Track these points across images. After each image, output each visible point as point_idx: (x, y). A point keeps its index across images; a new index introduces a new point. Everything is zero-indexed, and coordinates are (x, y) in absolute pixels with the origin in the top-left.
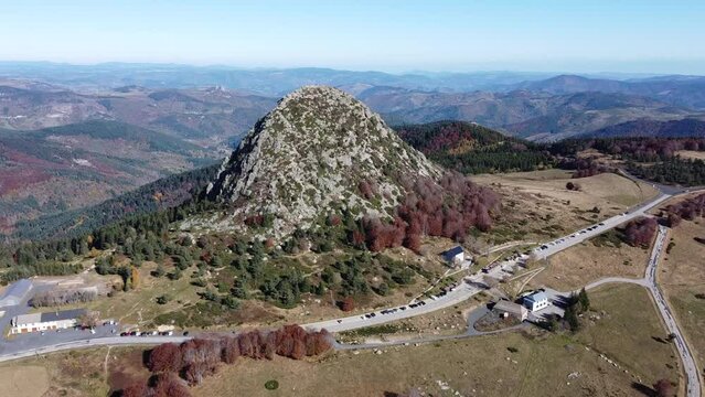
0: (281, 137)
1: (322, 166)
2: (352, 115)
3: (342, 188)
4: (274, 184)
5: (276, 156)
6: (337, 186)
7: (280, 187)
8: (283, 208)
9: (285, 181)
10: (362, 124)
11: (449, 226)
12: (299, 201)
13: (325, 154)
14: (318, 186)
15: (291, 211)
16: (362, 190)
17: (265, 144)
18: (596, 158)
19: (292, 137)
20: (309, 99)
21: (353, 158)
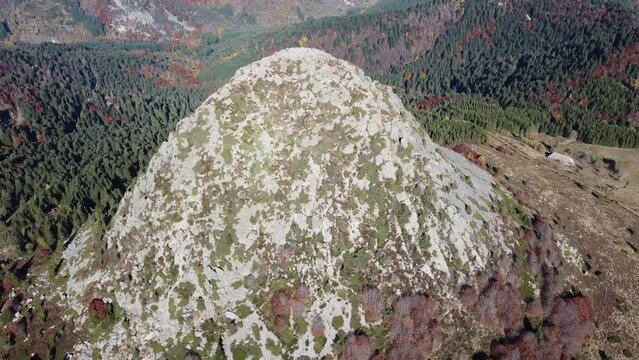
1: (228, 240)
2: (338, 127)
3: (242, 293)
5: (170, 198)
6: (236, 285)
7: (149, 260)
8: (137, 305)
9: (160, 254)
13: (244, 214)
15: (144, 317)
17: (166, 167)
19: (209, 164)
20: (273, 84)
21: (294, 228)
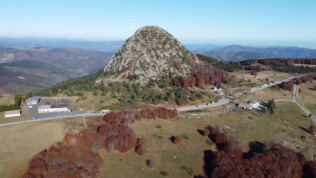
0: (139, 45)
1: (158, 56)
2: (167, 38)
3: (166, 65)
4: (138, 62)
5: (138, 52)
6: (164, 64)
7: (140, 63)
8: (143, 72)
9: (143, 62)
10: (171, 42)
11: (212, 80)
12: (149, 69)
13: (158, 52)
14: (157, 64)
15: (146, 73)
16: (176, 66)
18: (259, 66)
19: (144, 45)
20: (149, 31)
21: (169, 54)
